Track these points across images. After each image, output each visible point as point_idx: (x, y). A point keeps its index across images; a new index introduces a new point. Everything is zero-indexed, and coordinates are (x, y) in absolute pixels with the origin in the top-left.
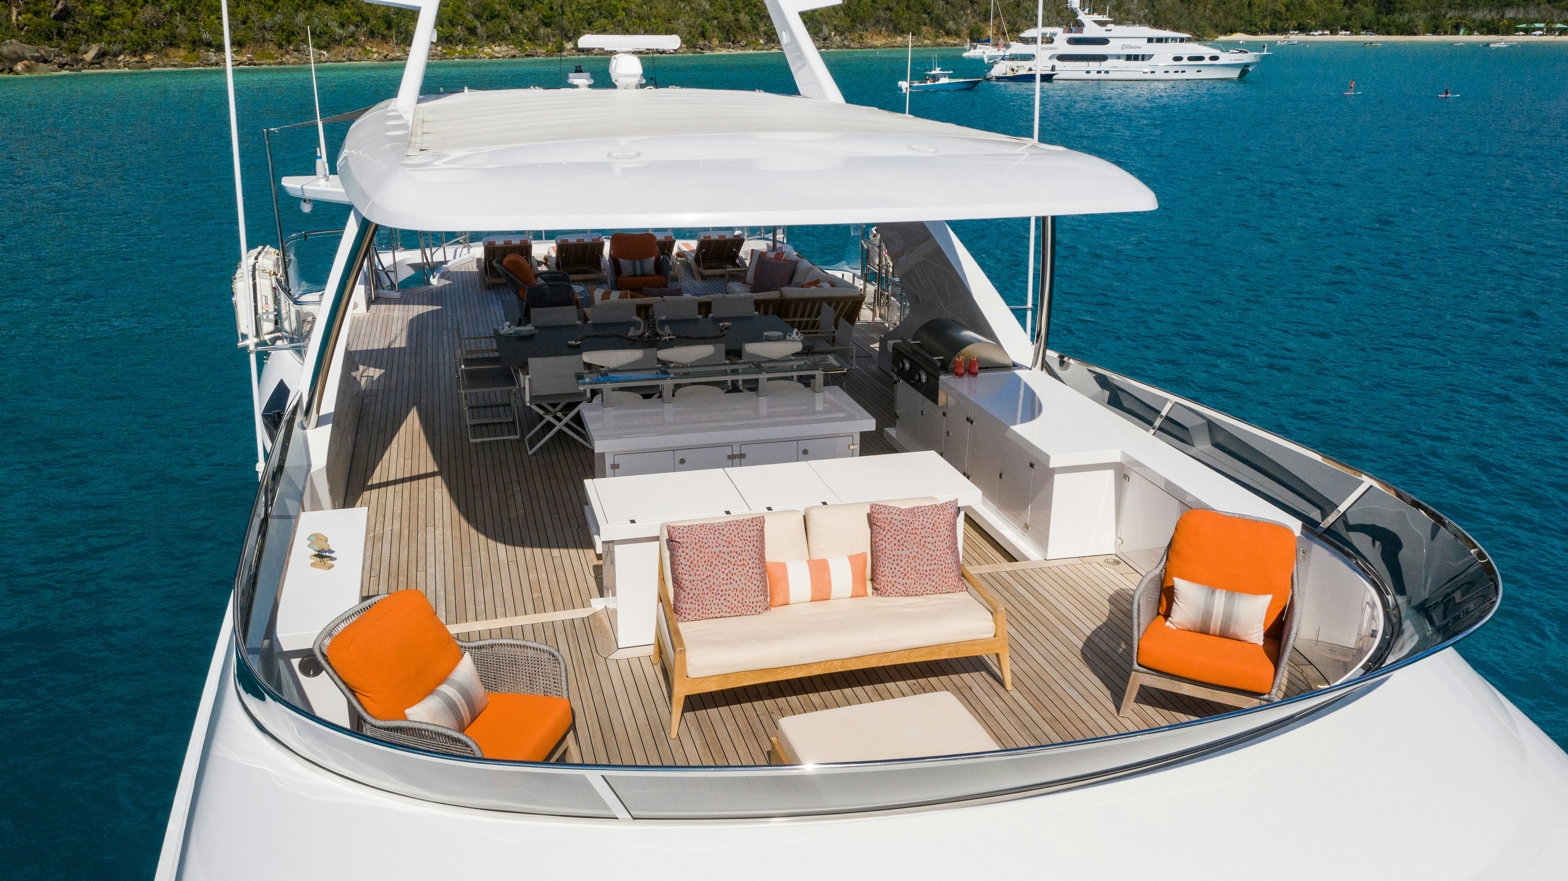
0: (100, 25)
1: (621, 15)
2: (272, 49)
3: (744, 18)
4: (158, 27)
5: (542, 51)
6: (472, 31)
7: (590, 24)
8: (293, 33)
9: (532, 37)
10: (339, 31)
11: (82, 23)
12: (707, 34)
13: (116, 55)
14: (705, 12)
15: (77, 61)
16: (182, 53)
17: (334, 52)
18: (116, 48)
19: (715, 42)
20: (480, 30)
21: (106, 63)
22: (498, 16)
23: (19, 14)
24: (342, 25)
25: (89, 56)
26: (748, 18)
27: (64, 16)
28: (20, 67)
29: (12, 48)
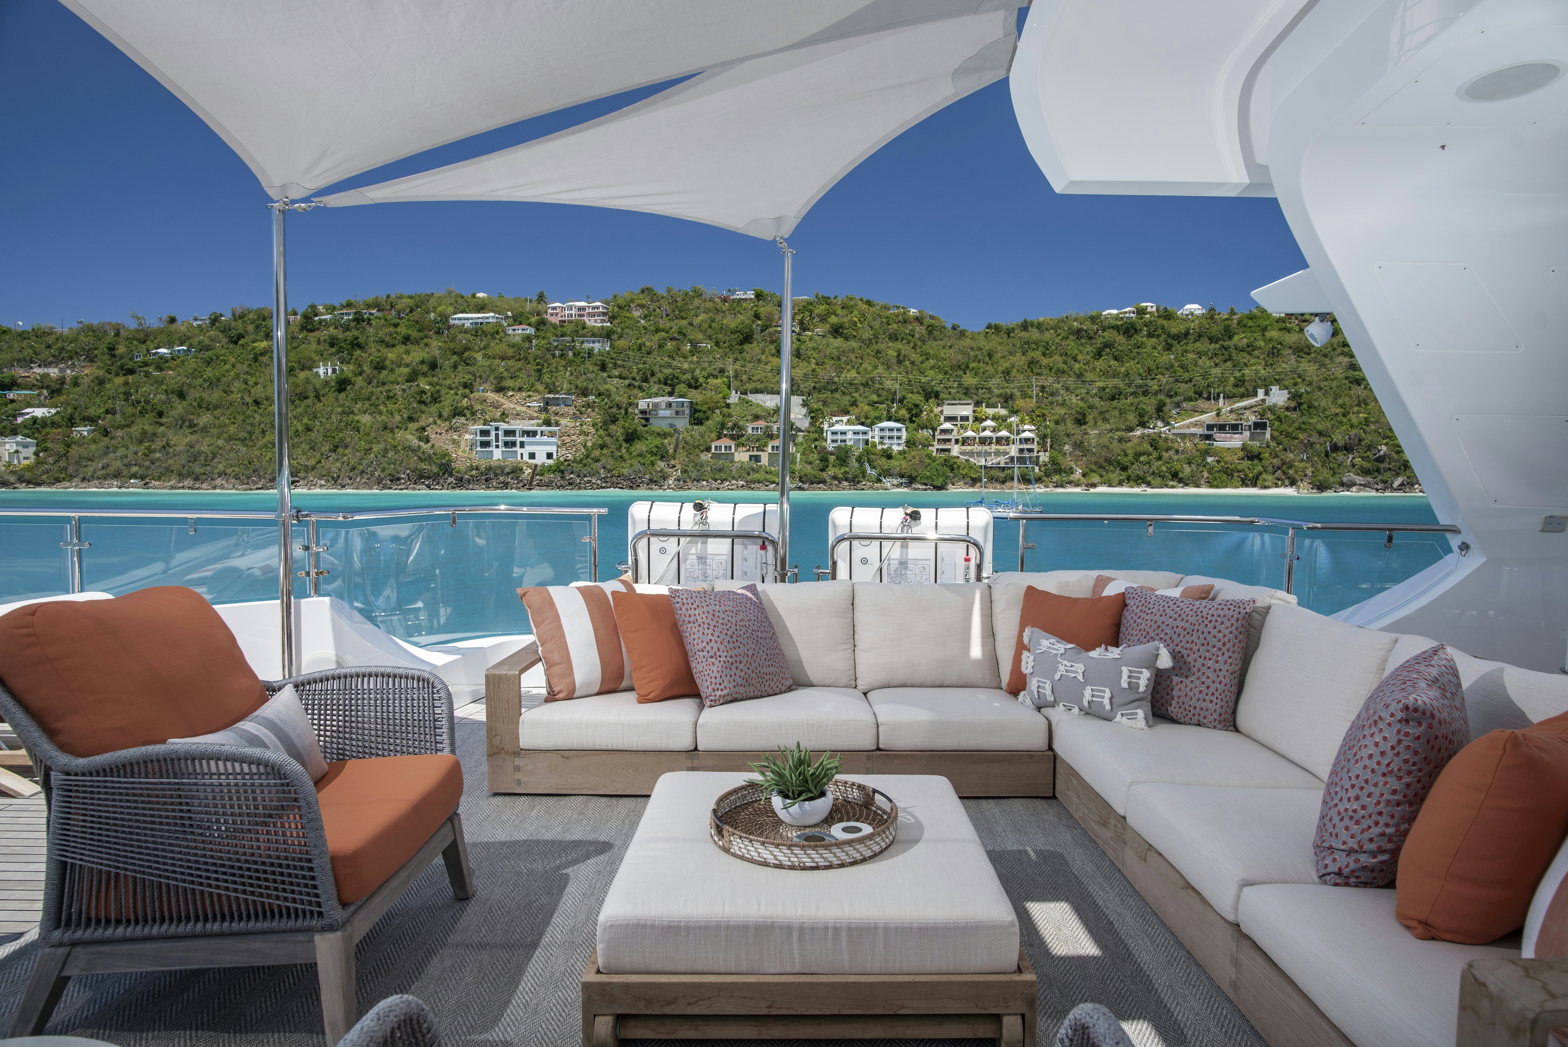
15: (1388, 488)
21: (1407, 490)
23: (1353, 459)
27: (1380, 460)
28: (1354, 489)
29: (1349, 478)
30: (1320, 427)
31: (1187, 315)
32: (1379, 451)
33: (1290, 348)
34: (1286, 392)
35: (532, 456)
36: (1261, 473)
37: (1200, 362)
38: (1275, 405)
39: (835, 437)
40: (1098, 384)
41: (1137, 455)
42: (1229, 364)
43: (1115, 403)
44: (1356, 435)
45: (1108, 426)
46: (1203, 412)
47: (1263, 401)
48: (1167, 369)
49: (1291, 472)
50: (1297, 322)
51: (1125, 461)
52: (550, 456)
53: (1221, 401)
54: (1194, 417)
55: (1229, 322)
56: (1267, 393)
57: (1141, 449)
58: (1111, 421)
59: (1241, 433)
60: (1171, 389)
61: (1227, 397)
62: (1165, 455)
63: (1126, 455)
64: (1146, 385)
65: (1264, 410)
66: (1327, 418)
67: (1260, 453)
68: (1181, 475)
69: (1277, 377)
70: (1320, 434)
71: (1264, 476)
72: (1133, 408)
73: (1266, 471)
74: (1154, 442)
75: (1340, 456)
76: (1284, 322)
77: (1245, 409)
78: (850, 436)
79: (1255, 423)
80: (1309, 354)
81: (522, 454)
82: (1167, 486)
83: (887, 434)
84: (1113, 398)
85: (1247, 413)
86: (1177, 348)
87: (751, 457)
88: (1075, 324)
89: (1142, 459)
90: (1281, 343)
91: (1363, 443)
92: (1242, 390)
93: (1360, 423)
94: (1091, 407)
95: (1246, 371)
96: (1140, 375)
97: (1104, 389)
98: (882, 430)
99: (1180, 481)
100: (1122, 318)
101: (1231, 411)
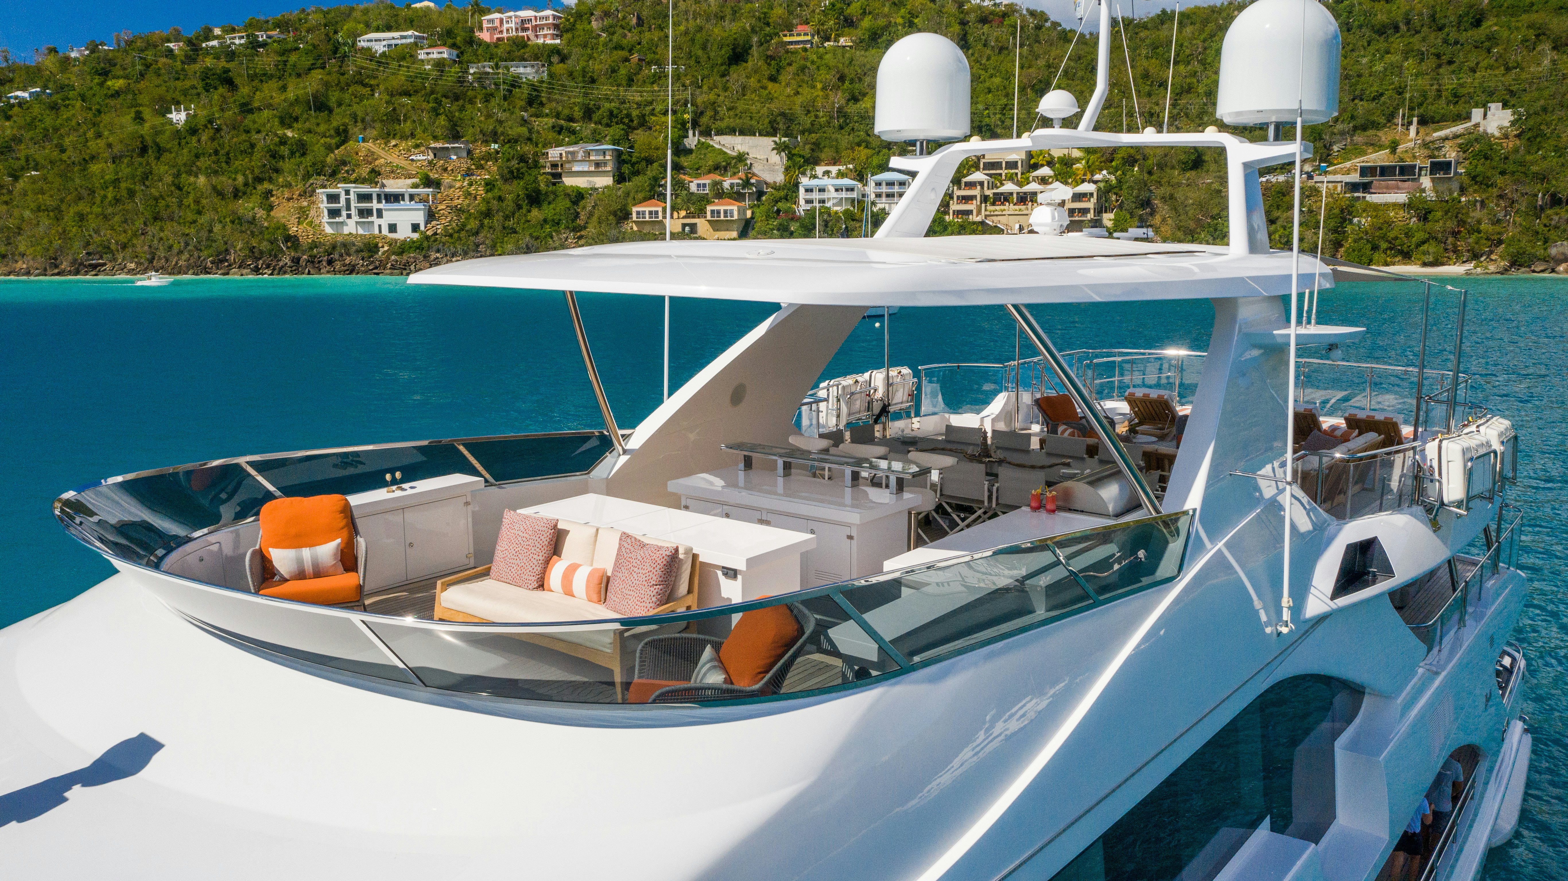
29: (1561, 249)
34: (1511, 112)
35: (393, 228)
36: (1426, 242)
38: (1489, 134)
39: (809, 196)
47: (1477, 126)
52: (415, 228)
54: (1360, 155)
56: (1484, 115)
59: (1415, 180)
61: (1426, 121)
65: (1471, 141)
71: (1429, 245)
78: (832, 194)
79: (1433, 164)
81: (380, 226)
83: (884, 189)
87: (684, 225)
92: (1454, 108)
98: (878, 184)
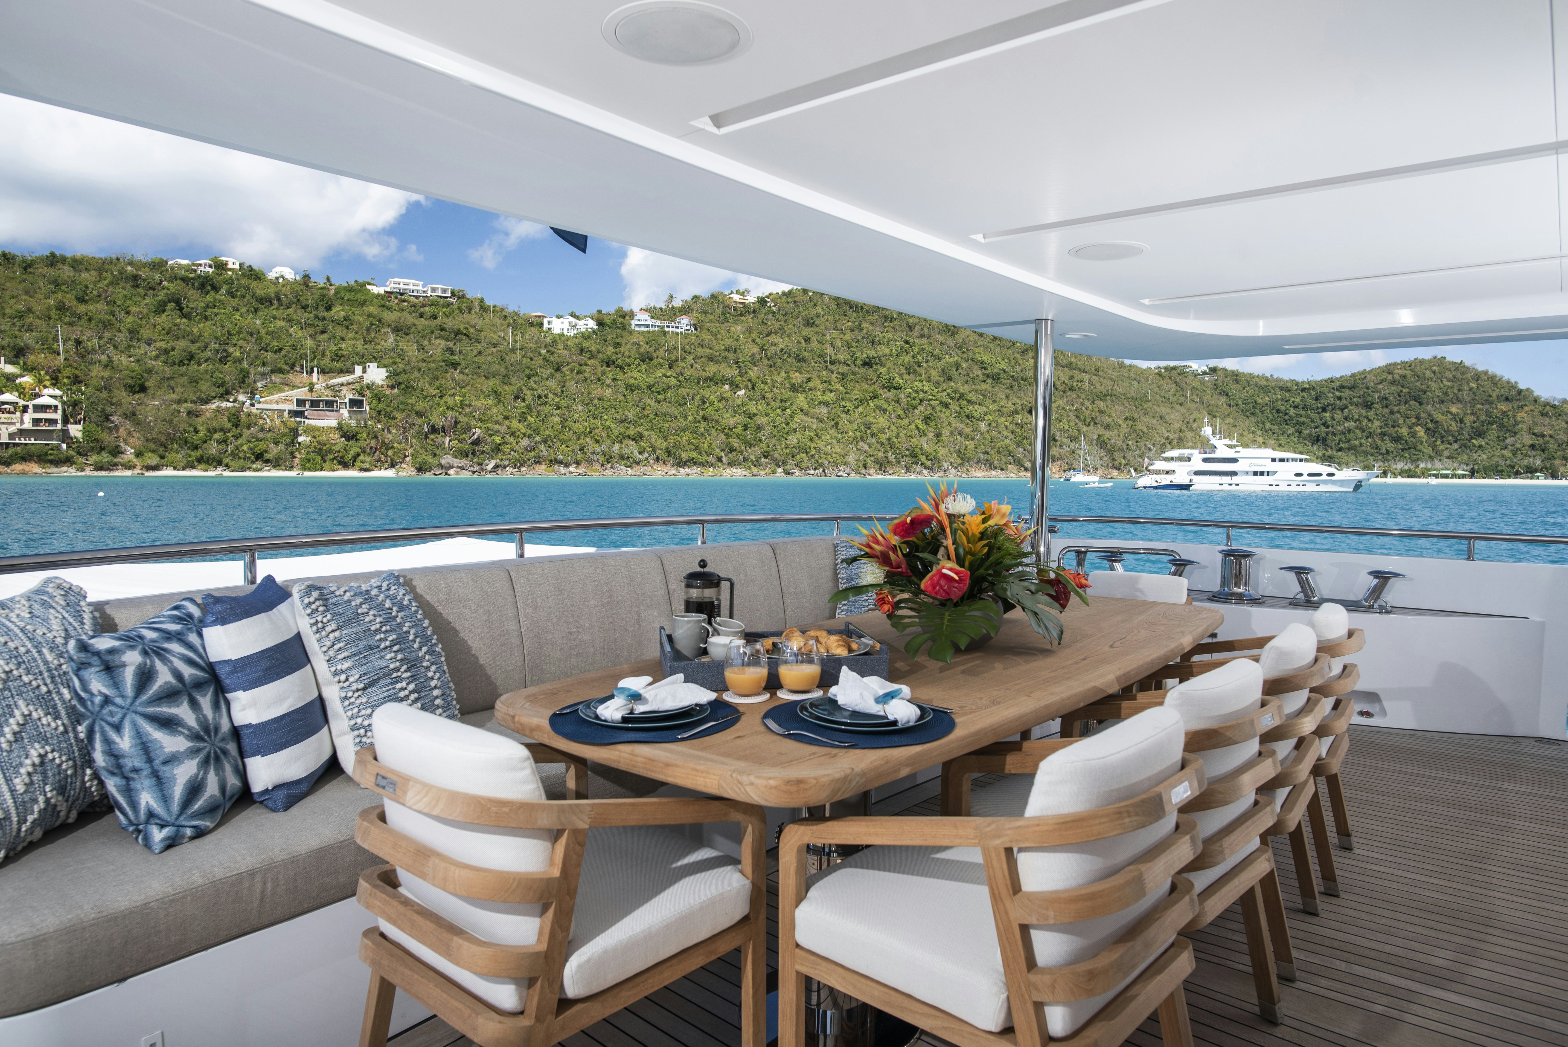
0: (497, 449)
1: (813, 452)
2: (597, 466)
3: (891, 457)
4: (530, 451)
5: (762, 472)
6: (720, 459)
7: (793, 457)
8: (611, 457)
9: (757, 464)
10: (639, 456)
11: (487, 448)
12: (868, 466)
13: (505, 467)
14: (866, 452)
15: (483, 470)
16: (543, 467)
17: (635, 469)
18: (506, 463)
19: (872, 471)
20: (724, 459)
21: (499, 472)
22: (735, 450)
23: (450, 441)
24: (640, 453)
25: (489, 468)
26: (894, 456)
27: (477, 442)
28: (452, 472)
29: (447, 460)
30: (417, 408)
31: (277, 278)
32: (474, 434)
33: (389, 325)
34: (384, 370)
36: (358, 455)
37: (292, 330)
38: (373, 383)
40: (158, 344)
41: (212, 431)
42: (325, 336)
43: (183, 369)
44: (452, 418)
45: (174, 396)
46: (295, 387)
47: (361, 378)
48: (252, 335)
49: (390, 453)
50: (396, 301)
51: (196, 439)
53: (315, 375)
54: (284, 391)
55: (325, 292)
56: (364, 371)
57: (215, 424)
58: (176, 390)
59: (336, 411)
60: (257, 357)
61: (323, 371)
62: (246, 432)
63: (196, 431)
64: (225, 351)
65: (362, 388)
66: (425, 398)
67: (357, 433)
68: (267, 456)
69: (375, 354)
70: (420, 414)
71: (361, 458)
72: (208, 377)
73: (364, 452)
74: (235, 419)
75: (439, 439)
76: (383, 299)
77: (342, 385)
79: (350, 400)
80: (407, 334)
82: (249, 469)
84: (181, 363)
85: (344, 389)
86: (264, 312)
88: (129, 268)
89: (216, 436)
90: (379, 321)
91: (459, 426)
92: (339, 365)
93: (456, 405)
94: (149, 371)
95: (343, 346)
96: (217, 338)
97: (166, 352)
99: (267, 461)
100: (195, 271)
101: (328, 387)
